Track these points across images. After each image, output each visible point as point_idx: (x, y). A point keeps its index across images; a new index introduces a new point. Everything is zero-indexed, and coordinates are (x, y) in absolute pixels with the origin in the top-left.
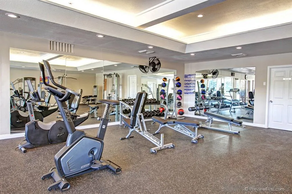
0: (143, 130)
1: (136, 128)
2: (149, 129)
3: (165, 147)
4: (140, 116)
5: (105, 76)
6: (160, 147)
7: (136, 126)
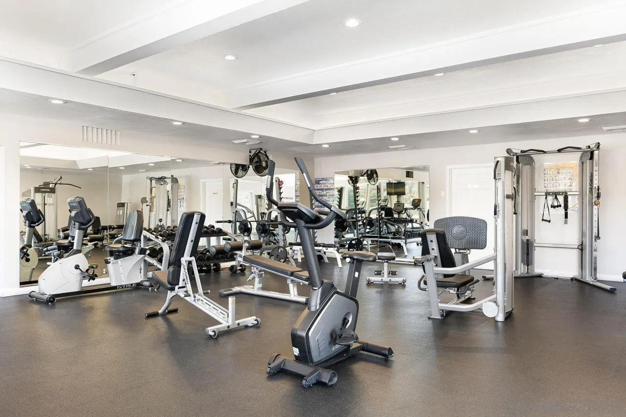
0: (193, 293)
1: (180, 290)
2: (209, 291)
3: (239, 324)
4: (190, 263)
5: (151, 181)
6: (228, 324)
7: (180, 285)
